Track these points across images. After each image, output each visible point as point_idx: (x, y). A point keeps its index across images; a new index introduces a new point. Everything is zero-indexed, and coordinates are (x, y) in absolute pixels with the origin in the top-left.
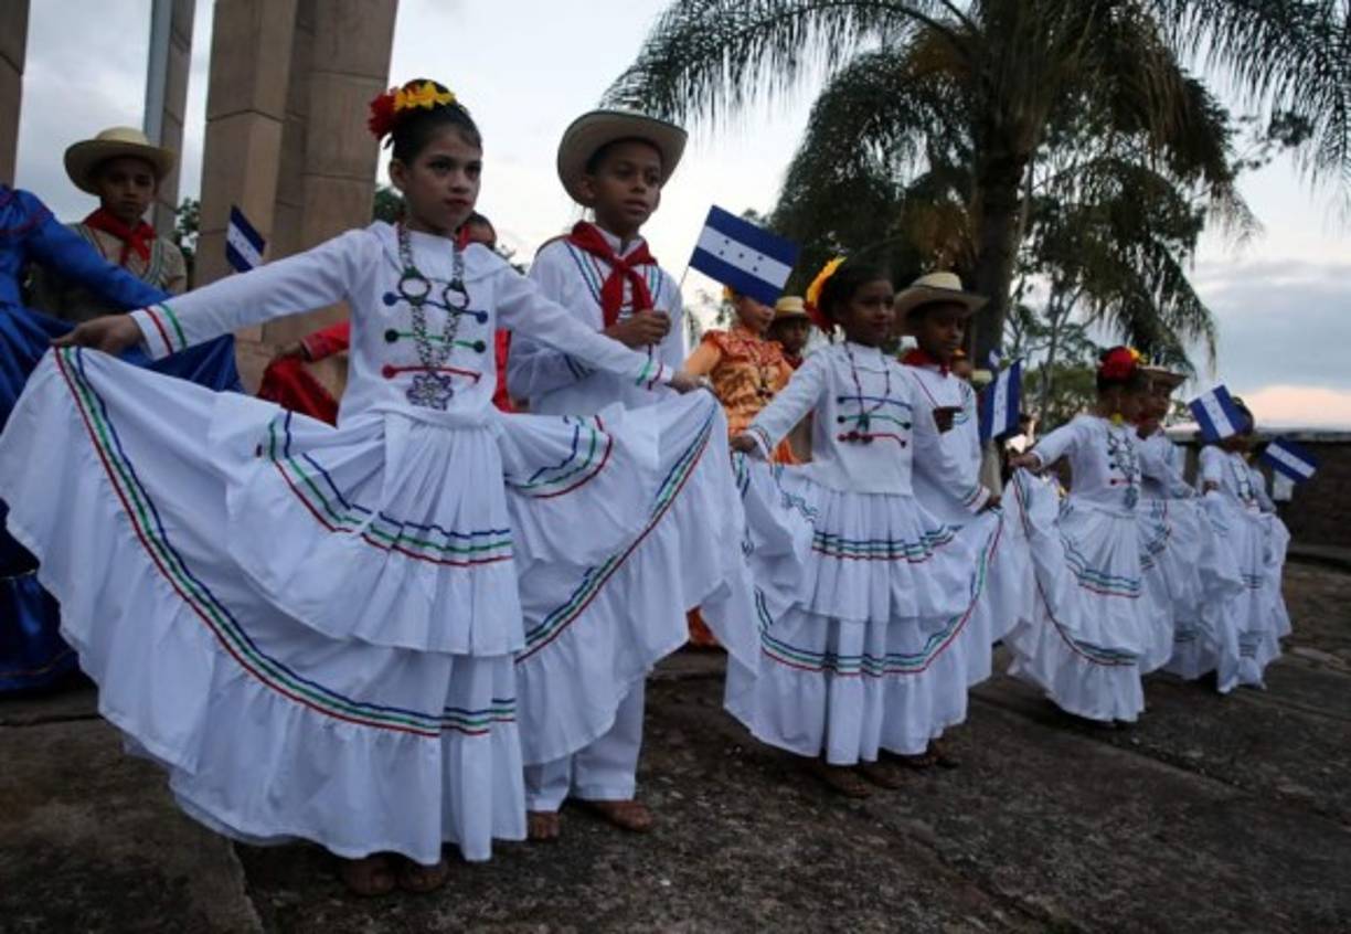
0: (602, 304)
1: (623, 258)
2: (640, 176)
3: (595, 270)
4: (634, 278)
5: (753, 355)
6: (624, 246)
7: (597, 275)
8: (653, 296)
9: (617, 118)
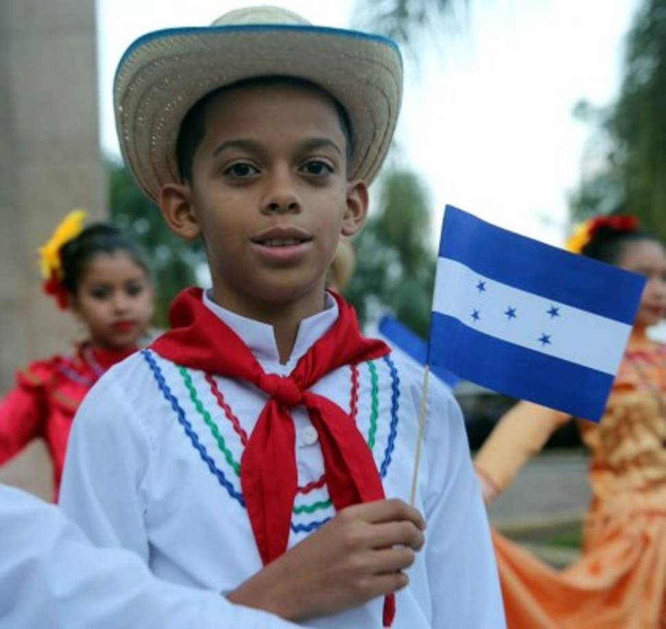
0: (244, 499)
1: (285, 371)
2: (282, 170)
3: (217, 413)
4: (321, 414)
5: (644, 377)
6: (286, 343)
7: (225, 426)
8: (378, 454)
9: (195, 37)
